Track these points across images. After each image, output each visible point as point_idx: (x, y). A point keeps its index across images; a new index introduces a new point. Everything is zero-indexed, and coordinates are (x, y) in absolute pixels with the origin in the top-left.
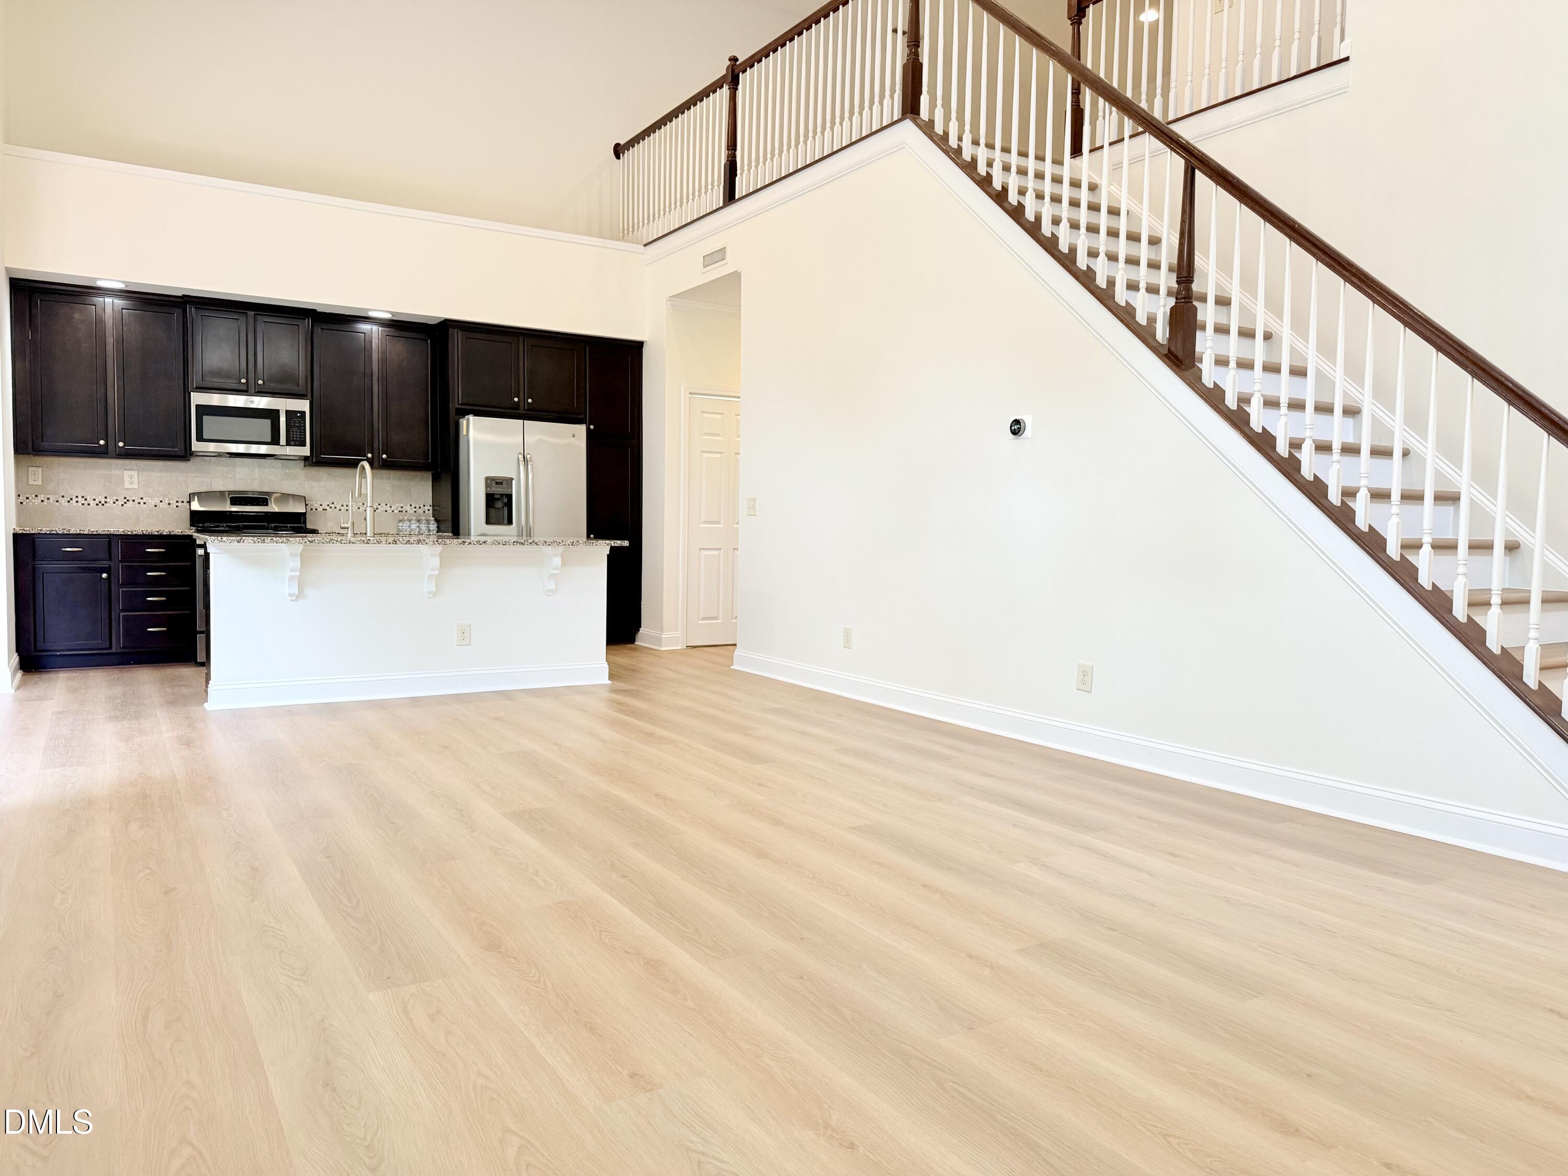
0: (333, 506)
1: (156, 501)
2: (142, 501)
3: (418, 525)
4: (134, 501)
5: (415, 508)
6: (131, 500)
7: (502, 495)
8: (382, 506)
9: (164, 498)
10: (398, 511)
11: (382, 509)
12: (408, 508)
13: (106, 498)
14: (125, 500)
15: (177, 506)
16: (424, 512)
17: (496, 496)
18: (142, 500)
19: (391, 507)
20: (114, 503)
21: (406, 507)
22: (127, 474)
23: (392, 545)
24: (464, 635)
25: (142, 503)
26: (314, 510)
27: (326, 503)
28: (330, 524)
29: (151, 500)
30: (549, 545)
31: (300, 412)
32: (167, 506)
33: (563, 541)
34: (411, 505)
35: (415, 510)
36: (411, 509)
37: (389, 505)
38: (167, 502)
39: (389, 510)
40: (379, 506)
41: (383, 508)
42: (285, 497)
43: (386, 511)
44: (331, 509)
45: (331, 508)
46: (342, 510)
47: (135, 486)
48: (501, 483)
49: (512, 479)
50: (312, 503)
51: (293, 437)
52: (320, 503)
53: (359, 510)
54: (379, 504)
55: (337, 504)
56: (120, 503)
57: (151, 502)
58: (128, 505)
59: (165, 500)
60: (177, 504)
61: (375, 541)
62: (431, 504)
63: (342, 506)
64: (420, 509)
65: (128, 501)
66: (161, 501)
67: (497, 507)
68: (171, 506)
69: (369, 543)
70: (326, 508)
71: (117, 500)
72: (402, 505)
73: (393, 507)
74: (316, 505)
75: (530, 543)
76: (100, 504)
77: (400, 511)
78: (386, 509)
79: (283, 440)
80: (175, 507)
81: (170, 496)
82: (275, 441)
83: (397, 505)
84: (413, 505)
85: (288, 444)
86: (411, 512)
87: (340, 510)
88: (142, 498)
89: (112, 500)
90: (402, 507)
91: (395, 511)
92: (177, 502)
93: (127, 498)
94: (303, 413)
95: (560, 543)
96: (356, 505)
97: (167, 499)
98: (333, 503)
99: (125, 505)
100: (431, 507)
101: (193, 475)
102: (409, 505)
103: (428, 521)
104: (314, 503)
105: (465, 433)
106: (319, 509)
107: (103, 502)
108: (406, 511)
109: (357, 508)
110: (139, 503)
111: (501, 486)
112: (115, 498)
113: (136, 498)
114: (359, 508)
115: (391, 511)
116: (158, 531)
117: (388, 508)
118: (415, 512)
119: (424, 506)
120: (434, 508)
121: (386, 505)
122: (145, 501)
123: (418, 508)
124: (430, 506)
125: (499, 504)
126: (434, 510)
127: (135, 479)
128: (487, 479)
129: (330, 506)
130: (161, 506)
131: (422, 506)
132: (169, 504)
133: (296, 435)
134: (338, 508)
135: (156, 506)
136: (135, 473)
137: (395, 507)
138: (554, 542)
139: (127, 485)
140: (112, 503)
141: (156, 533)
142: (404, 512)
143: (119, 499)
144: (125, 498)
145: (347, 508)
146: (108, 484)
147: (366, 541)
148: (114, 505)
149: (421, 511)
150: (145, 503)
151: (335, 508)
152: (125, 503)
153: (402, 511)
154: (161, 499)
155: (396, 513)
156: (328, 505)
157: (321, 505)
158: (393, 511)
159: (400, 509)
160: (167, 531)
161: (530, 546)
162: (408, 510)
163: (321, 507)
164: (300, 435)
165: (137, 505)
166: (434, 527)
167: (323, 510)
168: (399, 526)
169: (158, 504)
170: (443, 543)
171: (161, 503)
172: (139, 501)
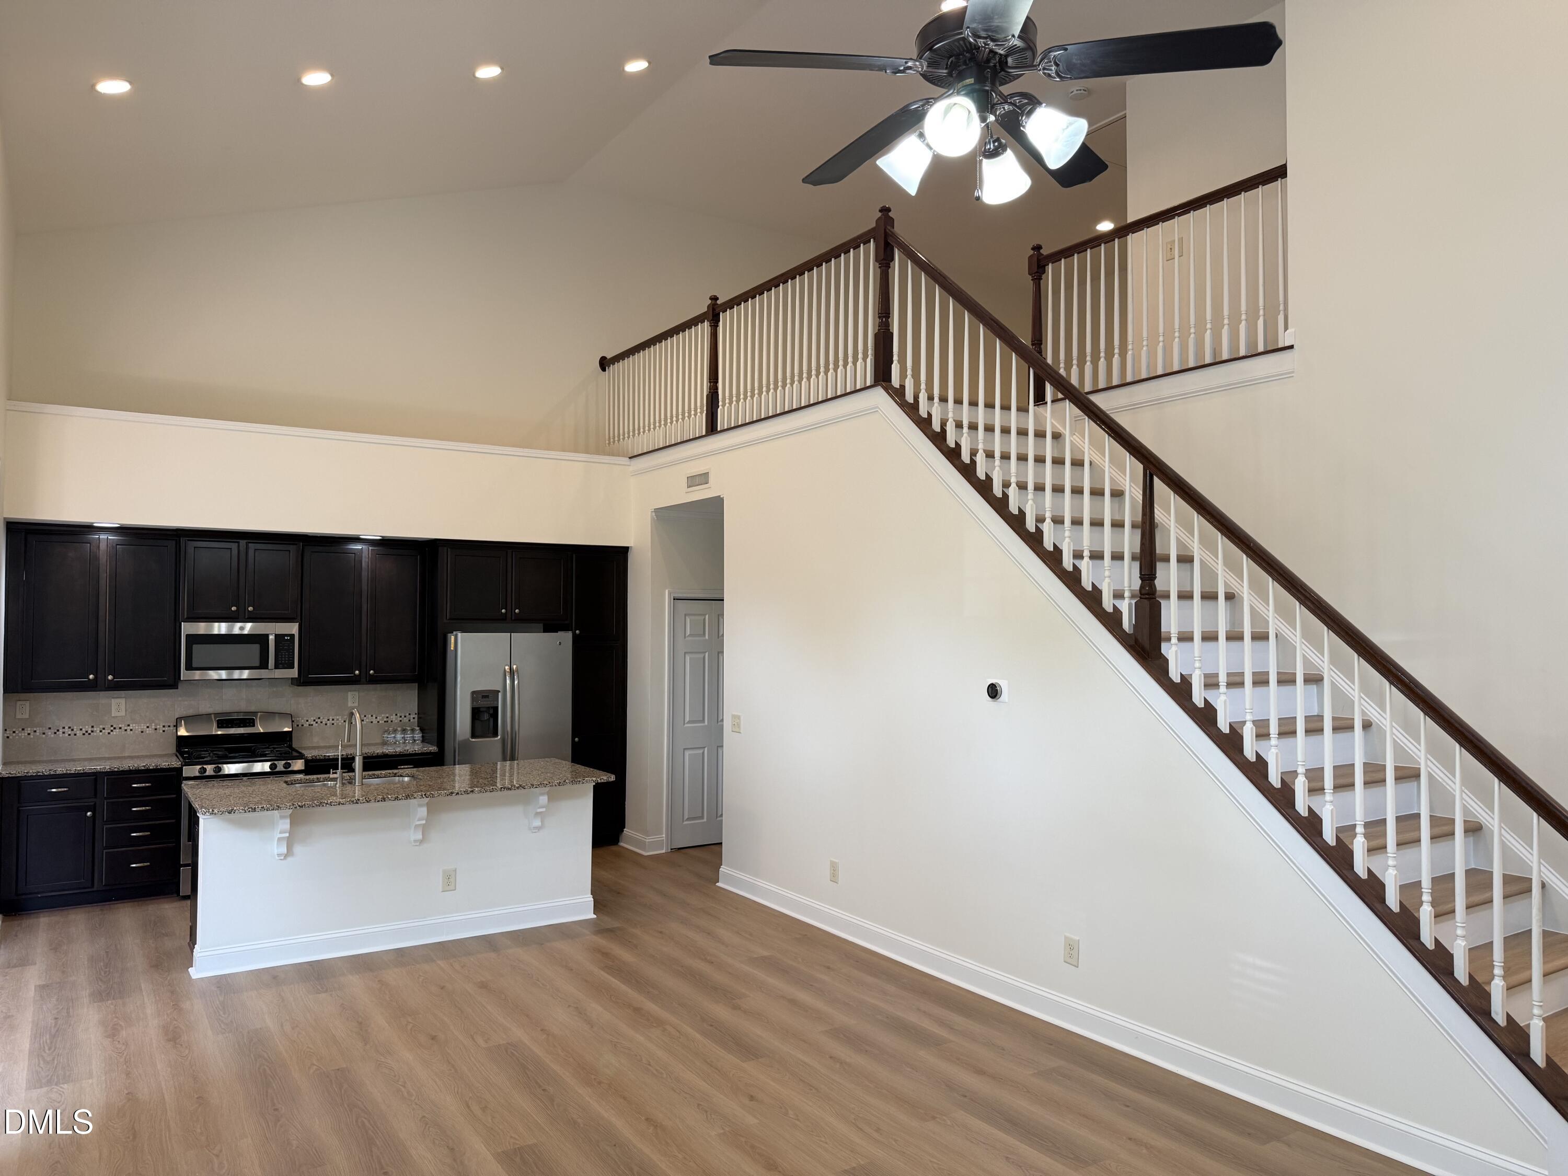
0: (319, 721)
1: (142, 727)
3: (403, 736)
4: (120, 728)
5: (401, 717)
6: (117, 728)
7: (489, 707)
8: (368, 717)
9: (151, 724)
10: (383, 722)
11: (367, 720)
12: (393, 717)
13: (92, 727)
14: (112, 728)
15: (164, 731)
16: (409, 720)
17: (482, 710)
18: (129, 727)
19: (376, 718)
20: (101, 731)
21: (392, 717)
22: (114, 702)
23: (380, 802)
24: (449, 880)
25: (129, 730)
26: (300, 726)
28: (316, 739)
29: (138, 726)
30: (536, 787)
31: (287, 635)
32: (154, 731)
33: (549, 782)
34: (396, 715)
35: (401, 719)
36: (396, 719)
37: (374, 716)
38: (153, 727)
39: (375, 722)
40: (365, 718)
41: (369, 719)
42: (270, 715)
43: (372, 722)
44: (317, 725)
45: (317, 723)
46: (328, 724)
47: (123, 713)
48: (487, 697)
49: (499, 691)
50: (298, 719)
51: (282, 660)
52: (305, 719)
54: (365, 716)
55: (323, 719)
56: (107, 731)
57: (137, 728)
58: (115, 733)
60: (164, 729)
61: (364, 801)
62: (417, 712)
63: (328, 720)
64: (405, 718)
65: (115, 728)
66: (148, 727)
67: (483, 719)
68: (158, 731)
69: (358, 803)
70: (312, 723)
71: (104, 729)
72: (387, 715)
73: (378, 718)
74: (303, 721)
75: (518, 788)
76: (86, 734)
77: (385, 722)
78: (372, 720)
79: (271, 663)
80: (161, 731)
81: (157, 721)
82: (264, 665)
83: (383, 715)
84: (398, 715)
85: (276, 667)
86: (396, 721)
87: (326, 724)
88: (129, 725)
89: (98, 729)
90: (387, 717)
91: (380, 722)
92: (164, 726)
93: (114, 726)
94: (292, 636)
95: (547, 784)
96: (342, 718)
97: (153, 724)
98: (319, 718)
99: (111, 733)
100: (417, 716)
101: (180, 699)
102: (394, 715)
103: (413, 730)
104: (300, 719)
105: (452, 649)
106: (305, 725)
107: (89, 732)
108: (392, 721)
109: (343, 721)
110: (126, 730)
111: (487, 699)
112: (101, 727)
113: (123, 726)
115: (377, 722)
116: (144, 766)
118: (401, 721)
119: (409, 714)
120: (420, 716)
121: (372, 716)
122: (131, 728)
123: (403, 717)
124: (416, 714)
125: (486, 717)
126: (419, 718)
127: (123, 707)
128: (473, 693)
129: (316, 721)
130: (148, 732)
131: (407, 714)
132: (156, 729)
133: (285, 658)
134: (324, 722)
135: (142, 732)
136: (123, 701)
137: (381, 718)
139: (114, 713)
140: (98, 731)
141: (143, 768)
142: (390, 722)
143: (106, 727)
144: (112, 726)
145: (333, 722)
146: (95, 713)
147: (355, 801)
148: (101, 734)
149: (406, 720)
150: (131, 730)
151: (321, 722)
152: (112, 731)
153: (387, 722)
154: (148, 725)
156: (314, 720)
157: (307, 721)
158: (378, 722)
159: (385, 720)
160: (153, 765)
161: (517, 791)
163: (307, 723)
164: (289, 658)
165: (124, 733)
166: (419, 737)
167: (309, 725)
168: (384, 737)
169: (144, 730)
170: (431, 796)
171: (148, 729)
172: (126, 728)
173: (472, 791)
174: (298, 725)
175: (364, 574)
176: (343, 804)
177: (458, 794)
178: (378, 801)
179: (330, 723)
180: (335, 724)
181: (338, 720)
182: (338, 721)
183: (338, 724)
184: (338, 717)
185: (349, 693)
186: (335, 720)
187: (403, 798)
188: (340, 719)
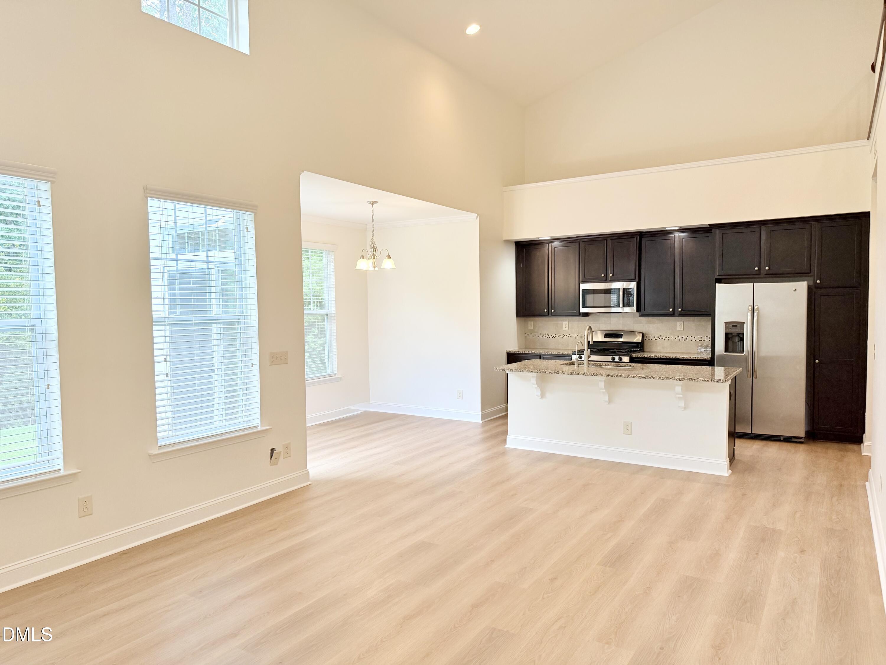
0: (661, 337)
2: (570, 336)
4: (567, 335)
6: (565, 335)
7: (737, 333)
9: (579, 334)
10: (699, 341)
11: (689, 339)
12: (705, 338)
13: (556, 334)
14: (563, 336)
17: (734, 334)
19: (694, 338)
20: (559, 337)
21: (704, 338)
22: (564, 323)
24: (628, 429)
25: (570, 337)
26: (650, 340)
27: (657, 336)
28: (659, 348)
30: (663, 379)
31: (630, 289)
33: (672, 377)
36: (707, 339)
37: (693, 337)
38: (580, 336)
39: (694, 340)
40: (688, 337)
41: (690, 338)
42: (632, 333)
43: (692, 340)
44: (659, 340)
45: (659, 338)
47: (567, 329)
49: (743, 323)
50: (649, 336)
51: (627, 303)
52: (653, 336)
53: (675, 340)
54: (688, 336)
55: (663, 336)
56: (561, 337)
57: (574, 336)
59: (579, 335)
63: (666, 337)
65: (564, 336)
66: (578, 336)
67: (734, 341)
68: (582, 338)
70: (657, 339)
71: (560, 335)
72: (701, 337)
73: (696, 338)
74: (652, 337)
75: (650, 378)
76: (554, 337)
77: (700, 340)
79: (621, 305)
80: (584, 338)
81: (581, 333)
82: (618, 305)
83: (698, 337)
84: (708, 337)
85: (624, 306)
86: (707, 341)
87: (665, 340)
88: (570, 334)
89: (558, 335)
90: (701, 338)
91: (697, 340)
92: (584, 336)
94: (633, 289)
95: (670, 378)
96: (674, 337)
97: (580, 335)
98: (661, 336)
102: (706, 337)
104: (650, 336)
106: (653, 340)
107: (555, 337)
108: (704, 340)
109: (674, 339)
110: (569, 337)
111: (736, 327)
112: (559, 334)
114: (675, 339)
115: (695, 340)
117: (692, 338)
121: (692, 336)
122: (571, 336)
125: (736, 339)
127: (567, 326)
128: (726, 323)
129: (659, 337)
130: (578, 338)
132: (581, 337)
133: (628, 301)
134: (663, 339)
135: (575, 338)
136: (567, 323)
137: (697, 338)
138: (666, 378)
139: (564, 329)
140: (558, 337)
141: (557, 354)
142: (703, 341)
144: (563, 334)
145: (669, 339)
146: (556, 328)
148: (559, 338)
151: (662, 338)
152: (563, 337)
153: (701, 340)
155: (698, 341)
156: (658, 337)
157: (654, 337)
158: (696, 340)
160: (561, 353)
161: (649, 380)
162: (705, 339)
163: (654, 338)
164: (630, 301)
165: (568, 338)
167: (655, 340)
168: (698, 350)
169: (576, 337)
171: (578, 337)
172: (569, 336)
174: (649, 340)
175: (677, 251)
176: (551, 373)
178: (569, 374)
179: (667, 339)
180: (670, 340)
181: (671, 337)
182: (671, 339)
183: (671, 340)
184: (671, 336)
185: (678, 322)
186: (670, 337)
187: (581, 374)
188: (673, 337)
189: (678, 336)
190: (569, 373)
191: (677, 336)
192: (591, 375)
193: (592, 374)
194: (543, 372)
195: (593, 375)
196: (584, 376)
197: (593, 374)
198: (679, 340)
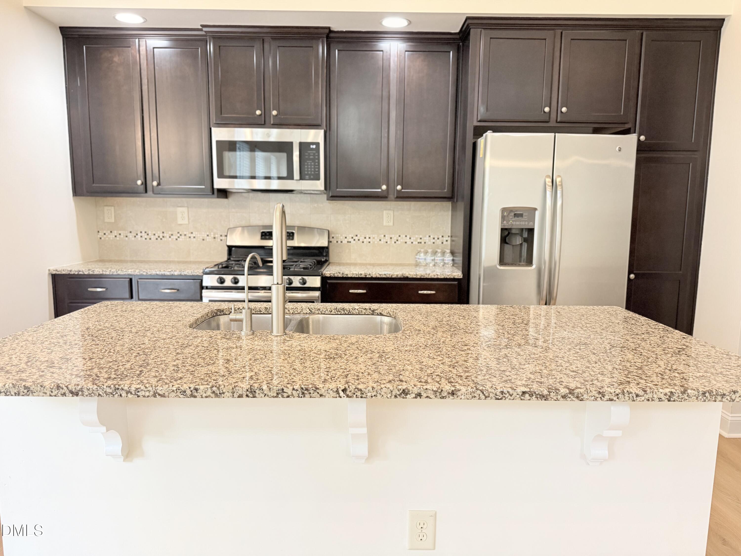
0: (356, 238)
1: (203, 235)
2: (192, 236)
3: (433, 258)
4: (185, 235)
5: (434, 239)
6: (183, 235)
7: (522, 230)
8: (402, 237)
10: (417, 243)
11: (402, 240)
12: (426, 239)
13: (163, 233)
14: (179, 235)
15: (221, 240)
16: (442, 243)
17: (513, 231)
18: (187, 235)
19: (410, 238)
20: (170, 237)
21: (425, 238)
22: (179, 210)
23: (245, 399)
26: (339, 242)
27: (351, 236)
28: (353, 256)
29: (200, 234)
30: (611, 400)
31: (313, 143)
32: (213, 240)
34: (430, 236)
35: (434, 241)
36: (430, 241)
37: (408, 237)
38: (212, 236)
39: (409, 242)
40: (399, 238)
43: (406, 243)
44: (354, 242)
45: (354, 240)
46: (365, 242)
47: (186, 222)
48: (521, 215)
49: (535, 209)
50: (337, 235)
51: (308, 171)
52: (344, 236)
53: (380, 242)
54: (400, 236)
55: (360, 236)
56: (174, 237)
57: (200, 236)
58: (181, 239)
59: (211, 234)
60: (221, 238)
61: (209, 393)
62: (450, 235)
63: (365, 238)
64: (438, 241)
65: (181, 235)
66: (208, 235)
67: (514, 244)
68: (216, 239)
69: (195, 397)
70: (350, 240)
71: (172, 235)
72: (421, 237)
73: (412, 238)
74: (341, 238)
76: (159, 239)
77: (419, 243)
78: (406, 241)
79: (296, 175)
80: (219, 240)
82: (290, 176)
83: (417, 236)
84: (432, 237)
85: (302, 178)
86: (429, 243)
87: (363, 242)
88: (192, 233)
89: (168, 235)
90: (421, 239)
91: (414, 243)
92: (221, 236)
93: (180, 233)
94: (318, 144)
97: (212, 233)
98: (357, 236)
99: (178, 239)
100: (450, 238)
101: (233, 210)
102: (428, 236)
103: (443, 253)
104: (340, 235)
105: (481, 156)
106: (344, 242)
107: (161, 237)
108: (425, 243)
109: (378, 240)
110: (190, 237)
111: (520, 218)
112: (170, 233)
113: (187, 233)
114: (380, 240)
115: (410, 243)
117: (407, 240)
118: (434, 243)
119: (443, 236)
120: (453, 239)
121: (406, 236)
122: (194, 235)
123: (436, 239)
124: (449, 236)
125: (518, 240)
126: (452, 241)
127: (186, 215)
128: (504, 210)
130: (208, 240)
131: (440, 237)
133: (311, 168)
134: (361, 240)
135: (203, 240)
136: (185, 210)
137: (414, 238)
139: (180, 222)
140: (168, 237)
142: (423, 243)
143: (174, 233)
144: (178, 233)
145: (369, 240)
146: (164, 220)
147: (188, 392)
148: (170, 239)
149: (439, 242)
150: (194, 237)
151: (359, 240)
152: (179, 237)
153: (421, 243)
154: (208, 234)
155: (415, 244)
156: (352, 238)
157: (346, 238)
158: (412, 243)
159: (419, 241)
162: (427, 241)
163: (346, 240)
164: (315, 168)
165: (188, 239)
166: (449, 260)
167: (348, 242)
168: (416, 258)
169: (205, 238)
170: (359, 394)
171: (208, 237)
172: (190, 235)
173: (453, 394)
174: (337, 242)
175: (394, 76)
176: (163, 396)
177: (419, 395)
178: (240, 396)
179: (366, 241)
180: (371, 242)
181: (374, 238)
182: (374, 240)
183: (374, 242)
184: (374, 236)
185: (385, 212)
186: (371, 238)
187: (294, 392)
188: (376, 238)
189: (385, 236)
190: (240, 392)
191: (383, 236)
192: (335, 394)
193: (337, 392)
194: (124, 394)
195: (342, 394)
196: (307, 399)
197: (344, 390)
198: (387, 242)
